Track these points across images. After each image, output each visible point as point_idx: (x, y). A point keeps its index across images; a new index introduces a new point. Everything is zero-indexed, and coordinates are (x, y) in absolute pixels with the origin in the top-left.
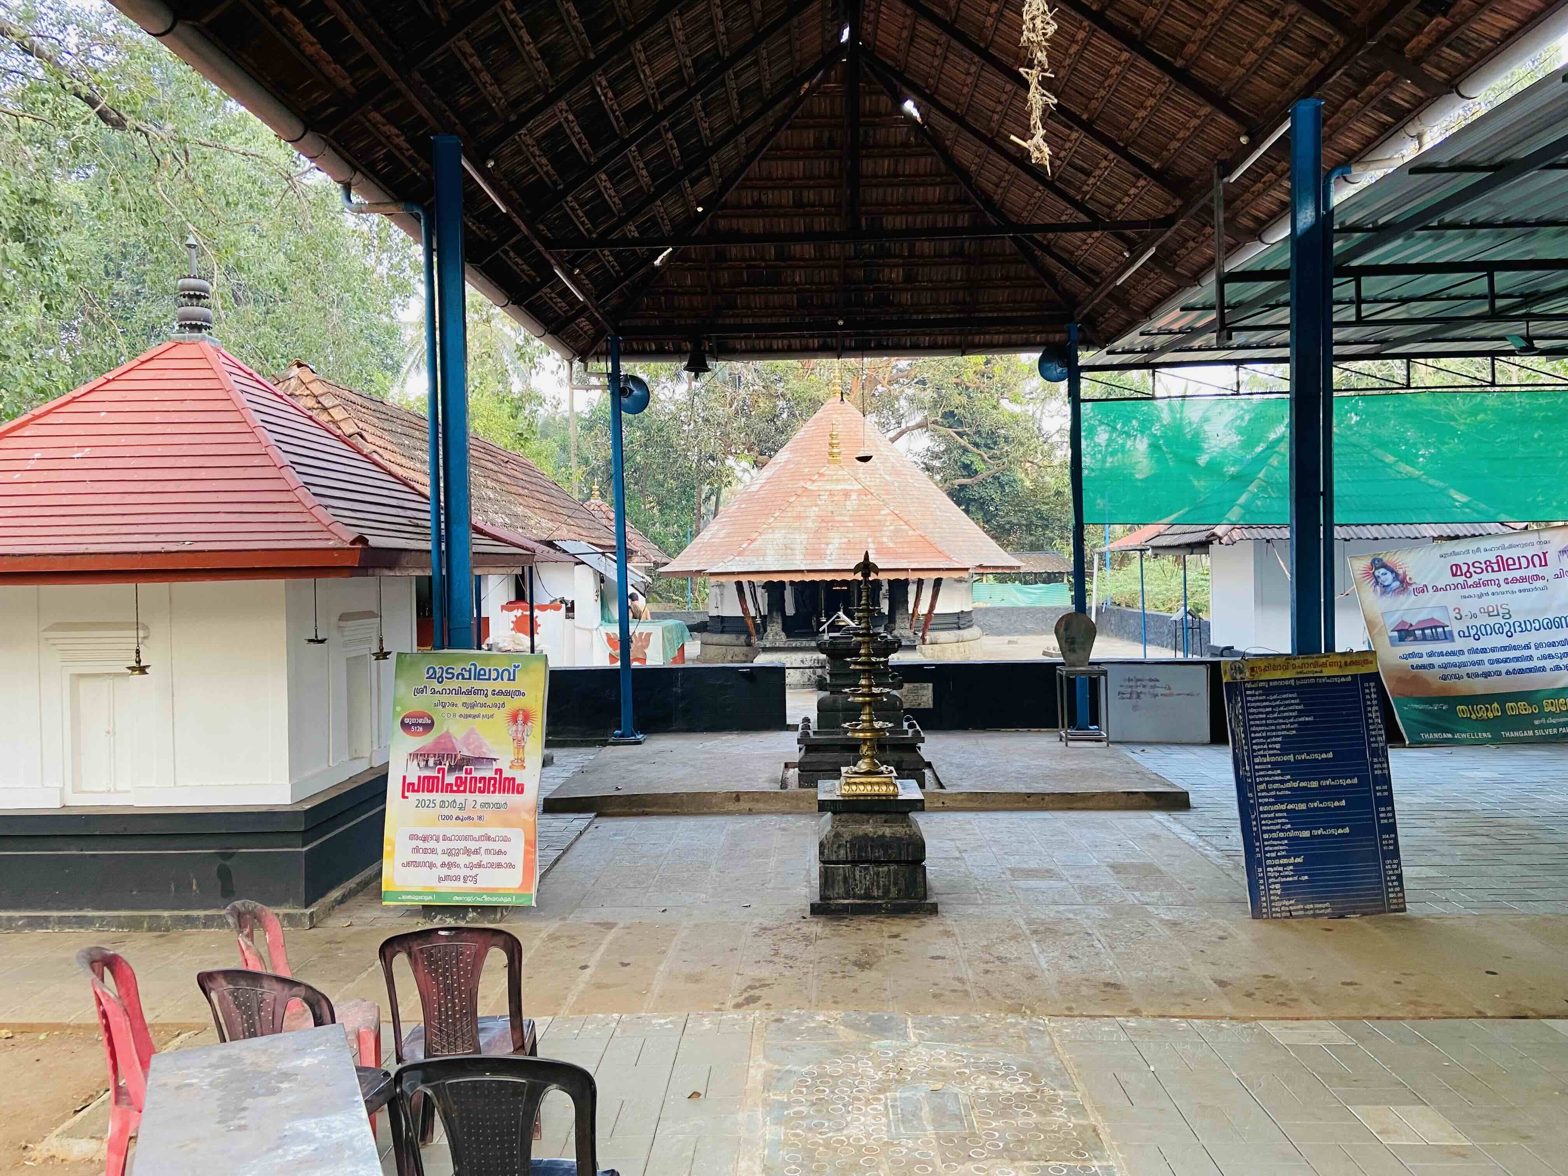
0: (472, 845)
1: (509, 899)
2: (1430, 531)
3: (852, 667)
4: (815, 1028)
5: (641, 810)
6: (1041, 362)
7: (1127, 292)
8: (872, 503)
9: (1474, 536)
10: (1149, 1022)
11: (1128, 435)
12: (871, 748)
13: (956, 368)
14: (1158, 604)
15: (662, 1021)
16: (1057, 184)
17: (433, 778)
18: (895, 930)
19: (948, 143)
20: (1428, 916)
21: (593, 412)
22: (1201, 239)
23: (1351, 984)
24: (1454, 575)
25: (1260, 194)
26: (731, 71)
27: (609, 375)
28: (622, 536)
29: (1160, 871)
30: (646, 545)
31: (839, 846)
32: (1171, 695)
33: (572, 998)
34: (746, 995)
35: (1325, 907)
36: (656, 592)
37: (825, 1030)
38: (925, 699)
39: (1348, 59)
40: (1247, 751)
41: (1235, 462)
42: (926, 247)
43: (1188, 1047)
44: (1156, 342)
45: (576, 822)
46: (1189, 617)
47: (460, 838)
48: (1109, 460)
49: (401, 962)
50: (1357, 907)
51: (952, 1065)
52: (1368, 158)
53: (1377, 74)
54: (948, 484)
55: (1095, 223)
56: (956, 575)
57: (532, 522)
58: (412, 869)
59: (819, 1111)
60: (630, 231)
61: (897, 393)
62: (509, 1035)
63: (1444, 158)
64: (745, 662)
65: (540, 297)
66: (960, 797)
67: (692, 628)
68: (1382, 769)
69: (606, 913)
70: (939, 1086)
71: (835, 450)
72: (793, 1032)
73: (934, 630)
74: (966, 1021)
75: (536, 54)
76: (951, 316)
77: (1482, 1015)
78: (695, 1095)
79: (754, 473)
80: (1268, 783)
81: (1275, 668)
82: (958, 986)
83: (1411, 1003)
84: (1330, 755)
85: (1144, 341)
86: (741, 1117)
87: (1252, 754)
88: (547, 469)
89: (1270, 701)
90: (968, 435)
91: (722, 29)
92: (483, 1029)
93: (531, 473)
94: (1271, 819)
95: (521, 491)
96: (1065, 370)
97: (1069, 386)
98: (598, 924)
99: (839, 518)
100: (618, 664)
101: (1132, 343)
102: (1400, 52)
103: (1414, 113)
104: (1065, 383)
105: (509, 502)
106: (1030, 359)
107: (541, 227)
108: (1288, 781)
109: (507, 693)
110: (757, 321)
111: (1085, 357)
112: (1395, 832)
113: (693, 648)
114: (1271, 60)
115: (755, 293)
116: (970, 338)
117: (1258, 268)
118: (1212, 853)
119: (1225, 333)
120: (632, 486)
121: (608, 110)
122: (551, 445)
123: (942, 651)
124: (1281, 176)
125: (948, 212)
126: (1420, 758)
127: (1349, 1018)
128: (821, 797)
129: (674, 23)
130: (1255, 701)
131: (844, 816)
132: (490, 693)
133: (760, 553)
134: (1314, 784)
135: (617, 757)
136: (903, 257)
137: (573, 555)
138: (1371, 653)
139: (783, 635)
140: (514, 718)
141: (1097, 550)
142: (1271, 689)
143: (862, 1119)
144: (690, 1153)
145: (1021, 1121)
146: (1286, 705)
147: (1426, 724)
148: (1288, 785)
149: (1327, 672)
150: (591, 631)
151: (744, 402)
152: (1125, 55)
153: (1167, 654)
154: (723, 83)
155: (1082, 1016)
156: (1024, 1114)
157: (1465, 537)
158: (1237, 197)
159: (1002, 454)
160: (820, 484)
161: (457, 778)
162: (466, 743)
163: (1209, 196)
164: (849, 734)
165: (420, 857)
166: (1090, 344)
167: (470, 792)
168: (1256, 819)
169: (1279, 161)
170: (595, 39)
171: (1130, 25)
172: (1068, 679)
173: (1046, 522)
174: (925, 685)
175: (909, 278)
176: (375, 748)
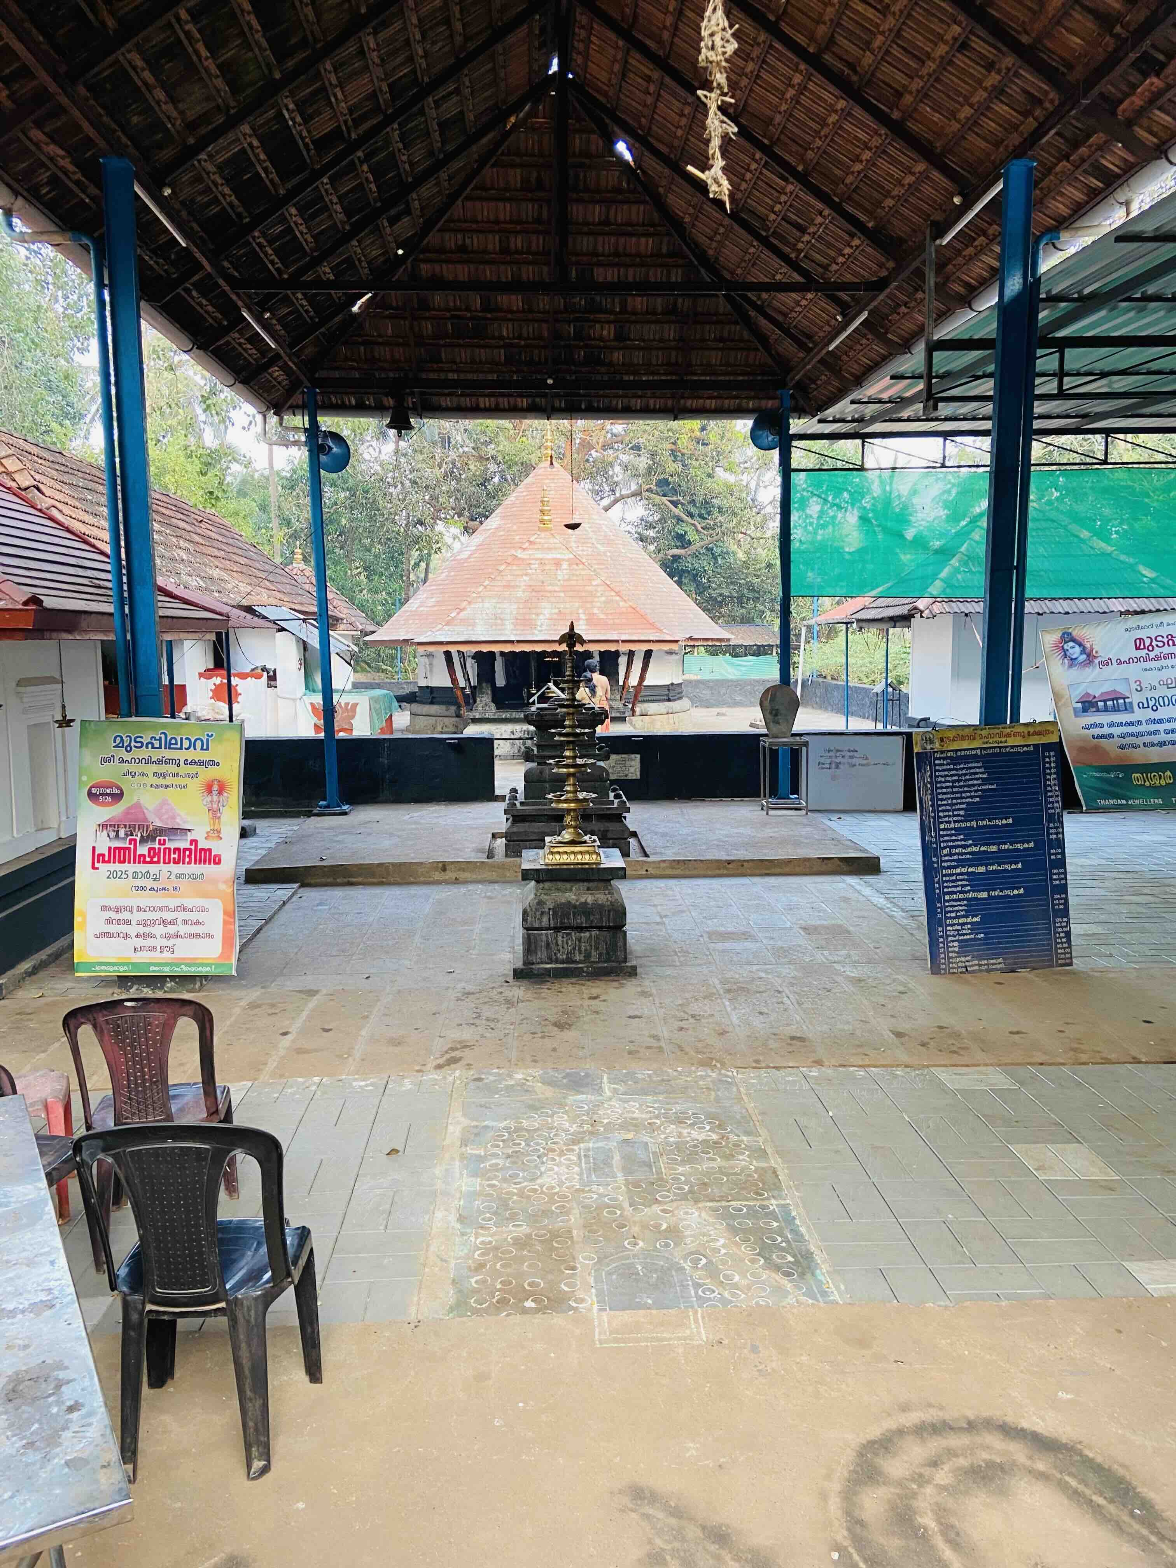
0: (168, 916)
1: (208, 969)
2: (1117, 605)
3: (557, 738)
4: (513, 1086)
5: (346, 880)
6: (753, 431)
7: (839, 358)
8: (583, 573)
9: (1158, 611)
10: (829, 1071)
11: (840, 508)
12: (575, 819)
13: (670, 434)
14: (862, 676)
15: (363, 1083)
16: (772, 239)
17: (125, 849)
18: (595, 992)
19: (661, 190)
20: (1093, 970)
21: (294, 471)
22: (913, 304)
23: (1018, 1033)
24: (1137, 648)
25: (971, 258)
26: (430, 99)
27: (306, 430)
28: (323, 602)
29: (849, 932)
30: (353, 612)
31: (542, 913)
32: (867, 765)
33: (272, 1064)
34: (447, 1056)
35: (998, 962)
36: (365, 661)
37: (524, 1088)
38: (632, 770)
39: (1062, 117)
40: (934, 818)
41: (941, 535)
42: (638, 303)
43: (864, 1093)
44: (867, 411)
45: (281, 892)
46: (890, 690)
47: (154, 909)
48: (820, 532)
49: (86, 1033)
50: (1027, 962)
51: (644, 1116)
52: (1077, 224)
53: (1089, 136)
54: (661, 555)
55: (809, 284)
56: (666, 647)
57: (230, 586)
58: (105, 940)
59: (515, 1163)
60: (325, 273)
61: (611, 459)
62: (202, 1102)
63: (1148, 227)
64: (455, 733)
65: (228, 343)
66: (664, 865)
67: (401, 699)
68: (1057, 834)
69: (308, 981)
70: (630, 1136)
71: (546, 518)
72: (491, 1090)
73: (644, 701)
74: (658, 1076)
75: (214, 70)
76: (663, 378)
77: (1136, 1061)
78: (393, 1151)
79: (464, 539)
80: (951, 847)
81: (963, 738)
82: (655, 1044)
83: (1073, 1049)
84: (1010, 821)
85: (855, 410)
86: (438, 1171)
87: (938, 820)
88: (246, 531)
89: (957, 770)
90: (683, 504)
91: (420, 52)
92: (175, 1097)
93: (227, 534)
94: (953, 881)
95: (217, 553)
96: (777, 439)
97: (780, 454)
98: (300, 992)
99: (549, 588)
100: (322, 735)
101: (842, 412)
102: (1114, 114)
103: (1124, 178)
104: (777, 451)
105: (205, 564)
106: (744, 425)
107: (226, 264)
108: (970, 846)
109: (201, 763)
110: (462, 376)
111: (797, 425)
112: (1066, 893)
113: (402, 720)
114: (986, 117)
115: (460, 346)
116: (682, 401)
117: (966, 337)
118: (898, 914)
119: (931, 402)
120: (337, 550)
121: (297, 137)
122: (249, 505)
123: (652, 722)
124: (992, 241)
125: (661, 266)
126: (1096, 823)
127: (1012, 1064)
128: (525, 866)
129: (368, 43)
130: (944, 770)
131: (547, 885)
132: (182, 763)
133: (470, 623)
134: (994, 848)
135: (322, 828)
136: (616, 314)
137: (274, 622)
138: (1054, 723)
139: (493, 706)
140: (209, 789)
141: (805, 622)
142: (958, 759)
143: (556, 1168)
144: (388, 1206)
145: (706, 1165)
146: (971, 774)
147: (1103, 791)
148: (970, 850)
149: (1011, 742)
150: (294, 700)
151: (453, 464)
152: (841, 104)
153: (868, 725)
154: (422, 112)
155: (768, 1067)
156: (709, 1159)
157: (1150, 611)
158: (949, 260)
159: (715, 524)
160: (530, 552)
161: (150, 849)
162: (158, 811)
163: (919, 260)
164: (553, 805)
165: (113, 928)
166: (801, 412)
167: (164, 862)
168: (938, 883)
169: (991, 225)
170: (281, 57)
171: (847, 71)
172: (771, 749)
173: (757, 594)
174: (633, 756)
175: (620, 337)
176: (64, 818)
